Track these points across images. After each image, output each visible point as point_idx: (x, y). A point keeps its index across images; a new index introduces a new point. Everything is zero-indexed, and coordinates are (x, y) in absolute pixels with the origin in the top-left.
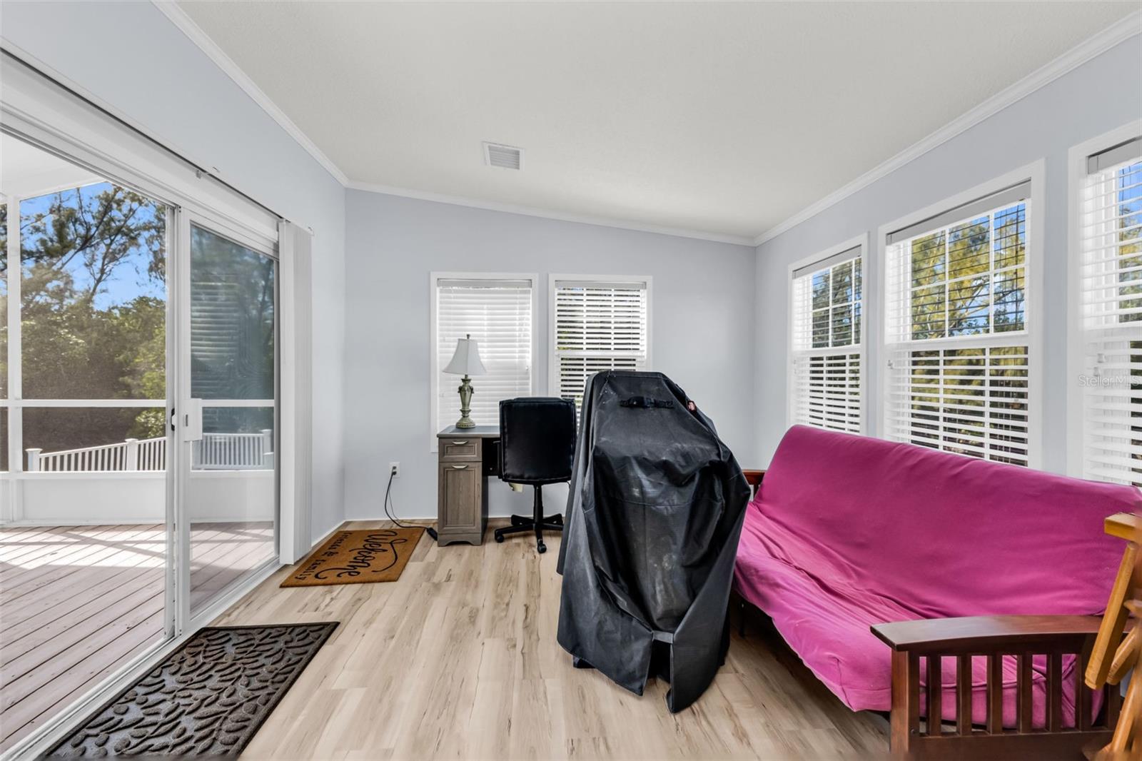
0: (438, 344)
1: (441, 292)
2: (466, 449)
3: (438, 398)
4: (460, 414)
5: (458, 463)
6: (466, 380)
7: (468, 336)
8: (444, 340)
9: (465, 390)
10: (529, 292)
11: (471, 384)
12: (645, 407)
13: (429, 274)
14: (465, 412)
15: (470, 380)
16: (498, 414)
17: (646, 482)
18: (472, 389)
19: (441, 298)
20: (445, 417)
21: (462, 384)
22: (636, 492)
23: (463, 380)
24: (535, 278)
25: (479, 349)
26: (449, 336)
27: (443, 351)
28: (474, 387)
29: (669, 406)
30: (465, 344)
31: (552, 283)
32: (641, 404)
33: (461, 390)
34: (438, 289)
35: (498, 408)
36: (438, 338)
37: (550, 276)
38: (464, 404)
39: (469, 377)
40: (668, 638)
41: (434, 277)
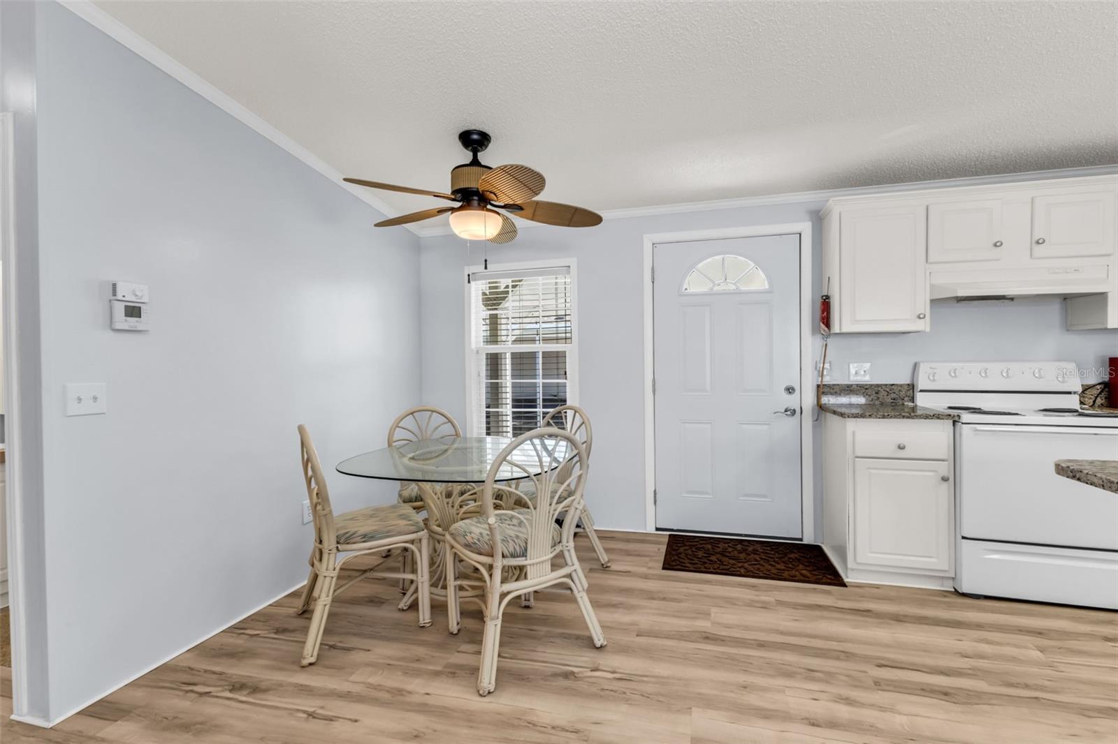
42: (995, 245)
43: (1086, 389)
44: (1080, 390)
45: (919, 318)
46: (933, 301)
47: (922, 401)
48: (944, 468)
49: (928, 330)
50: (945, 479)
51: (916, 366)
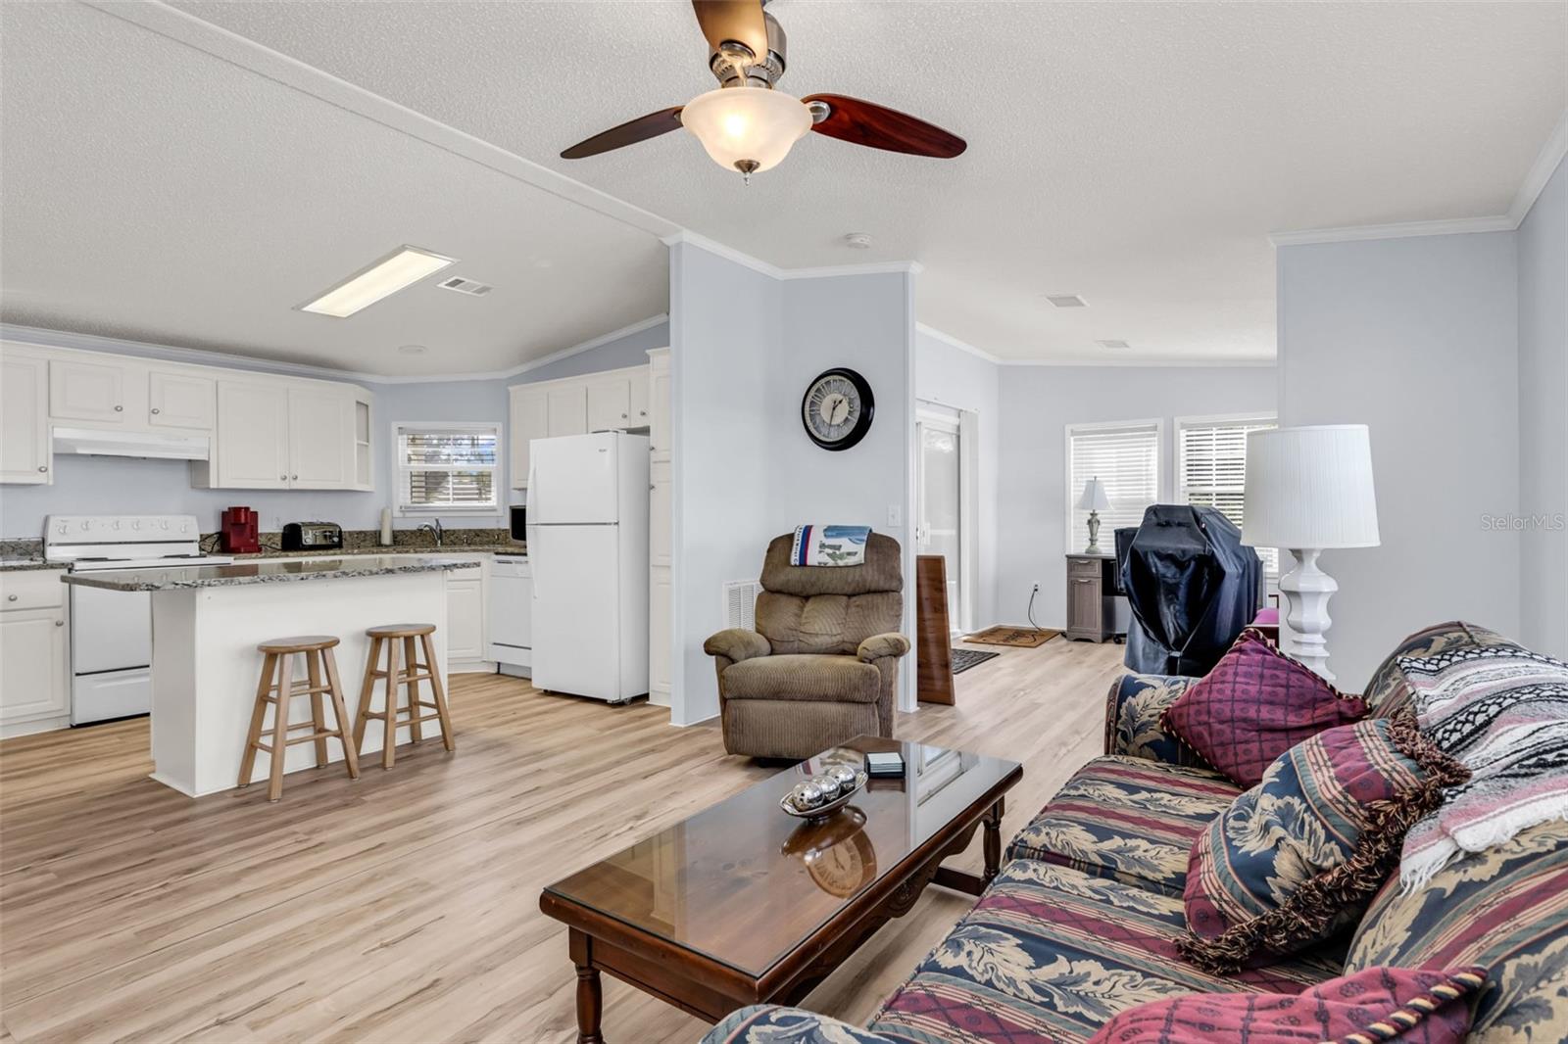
0: (1072, 484)
1: (1075, 440)
2: (1089, 567)
3: (1072, 530)
4: (1089, 543)
5: (1083, 577)
6: (1093, 515)
7: (1095, 477)
8: (1077, 482)
9: (1093, 522)
10: (1154, 435)
11: (1098, 517)
12: (1171, 526)
13: (1064, 428)
14: (1092, 541)
15: (1096, 514)
16: (1114, 539)
17: (1159, 564)
18: (1099, 522)
19: (1075, 445)
20: (1078, 546)
21: (1090, 517)
22: (1154, 570)
23: (1092, 514)
24: (1161, 423)
25: (1106, 488)
26: (1082, 477)
27: (1075, 492)
28: (1101, 521)
29: (1188, 525)
30: (1093, 487)
31: (1177, 426)
32: (1168, 524)
33: (1089, 522)
34: (1072, 438)
35: (1114, 534)
36: (1072, 480)
37: (1176, 420)
38: (1092, 535)
39: (1096, 512)
40: (1177, 654)
41: (1068, 428)
42: (116, 409)
43: (204, 538)
44: (199, 539)
45: (40, 470)
46: (56, 455)
47: (54, 554)
48: (60, 615)
49: (51, 483)
50: (59, 624)
51: (46, 520)
